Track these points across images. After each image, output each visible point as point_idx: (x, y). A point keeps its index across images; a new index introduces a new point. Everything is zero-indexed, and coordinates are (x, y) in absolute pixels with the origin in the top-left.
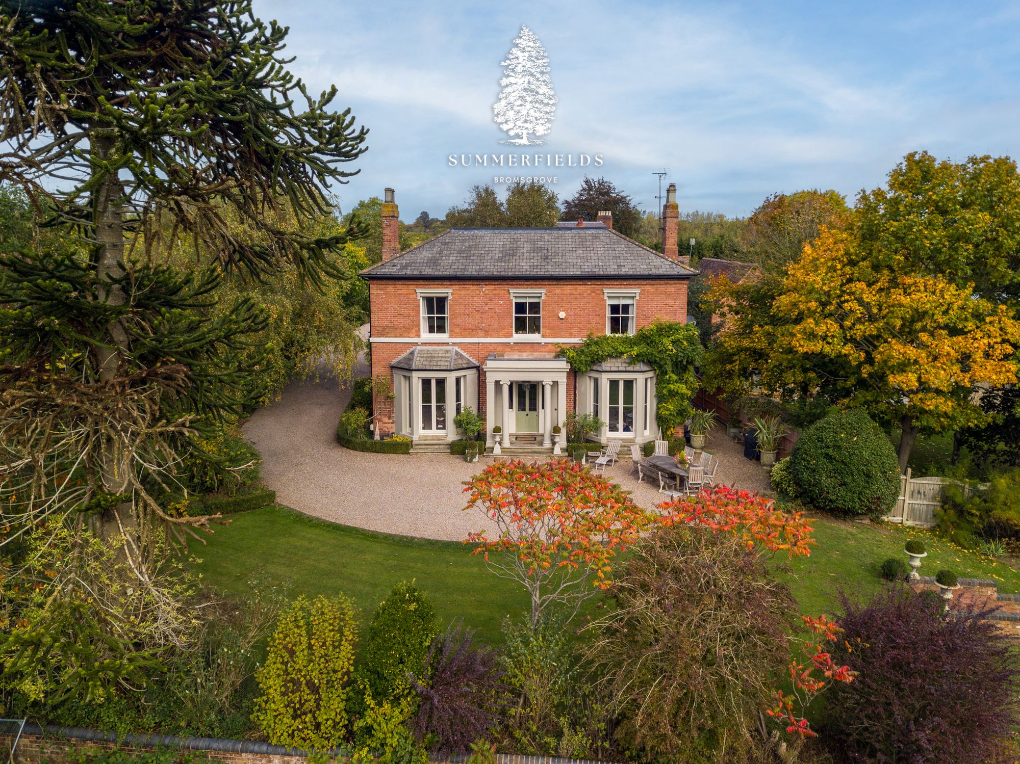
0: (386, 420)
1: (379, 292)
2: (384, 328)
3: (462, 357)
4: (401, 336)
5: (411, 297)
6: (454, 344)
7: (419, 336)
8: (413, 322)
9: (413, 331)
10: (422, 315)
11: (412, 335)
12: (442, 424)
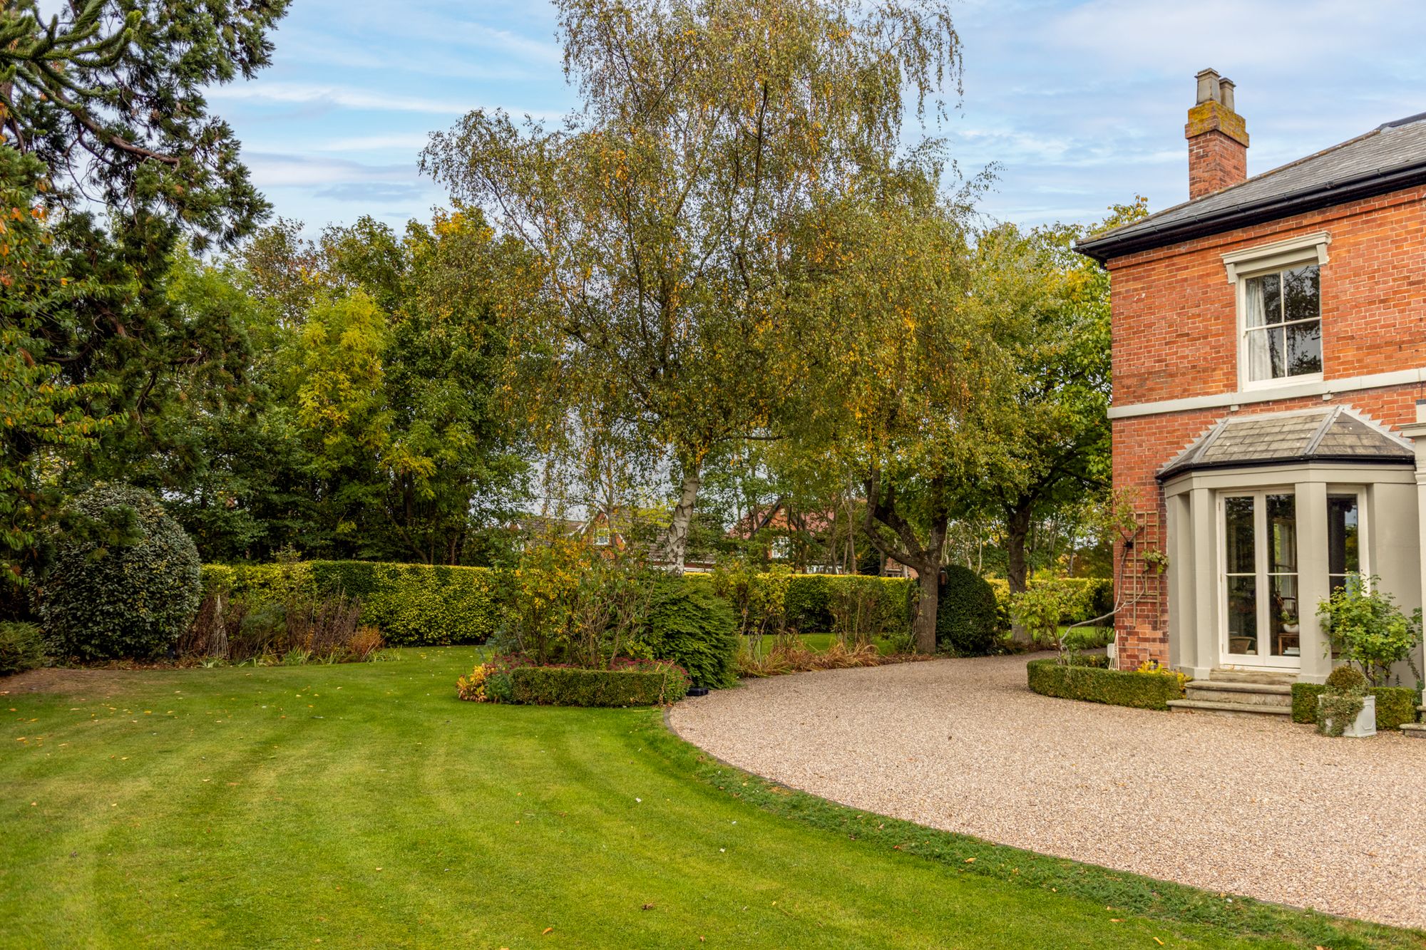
0: (1146, 630)
1: (1132, 285)
2: (1143, 378)
3: (1360, 430)
4: (1186, 393)
5: (1213, 281)
6: (1339, 396)
7: (1232, 386)
8: (1216, 349)
9: (1218, 374)
10: (1242, 327)
11: (1213, 386)
12: (1284, 642)
